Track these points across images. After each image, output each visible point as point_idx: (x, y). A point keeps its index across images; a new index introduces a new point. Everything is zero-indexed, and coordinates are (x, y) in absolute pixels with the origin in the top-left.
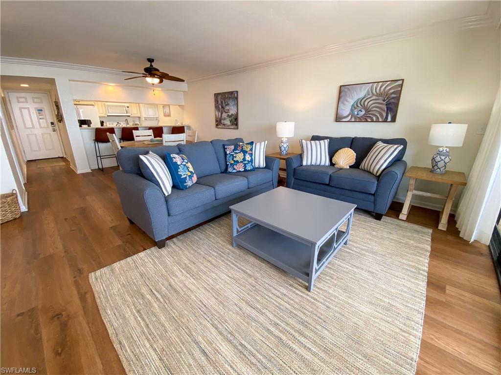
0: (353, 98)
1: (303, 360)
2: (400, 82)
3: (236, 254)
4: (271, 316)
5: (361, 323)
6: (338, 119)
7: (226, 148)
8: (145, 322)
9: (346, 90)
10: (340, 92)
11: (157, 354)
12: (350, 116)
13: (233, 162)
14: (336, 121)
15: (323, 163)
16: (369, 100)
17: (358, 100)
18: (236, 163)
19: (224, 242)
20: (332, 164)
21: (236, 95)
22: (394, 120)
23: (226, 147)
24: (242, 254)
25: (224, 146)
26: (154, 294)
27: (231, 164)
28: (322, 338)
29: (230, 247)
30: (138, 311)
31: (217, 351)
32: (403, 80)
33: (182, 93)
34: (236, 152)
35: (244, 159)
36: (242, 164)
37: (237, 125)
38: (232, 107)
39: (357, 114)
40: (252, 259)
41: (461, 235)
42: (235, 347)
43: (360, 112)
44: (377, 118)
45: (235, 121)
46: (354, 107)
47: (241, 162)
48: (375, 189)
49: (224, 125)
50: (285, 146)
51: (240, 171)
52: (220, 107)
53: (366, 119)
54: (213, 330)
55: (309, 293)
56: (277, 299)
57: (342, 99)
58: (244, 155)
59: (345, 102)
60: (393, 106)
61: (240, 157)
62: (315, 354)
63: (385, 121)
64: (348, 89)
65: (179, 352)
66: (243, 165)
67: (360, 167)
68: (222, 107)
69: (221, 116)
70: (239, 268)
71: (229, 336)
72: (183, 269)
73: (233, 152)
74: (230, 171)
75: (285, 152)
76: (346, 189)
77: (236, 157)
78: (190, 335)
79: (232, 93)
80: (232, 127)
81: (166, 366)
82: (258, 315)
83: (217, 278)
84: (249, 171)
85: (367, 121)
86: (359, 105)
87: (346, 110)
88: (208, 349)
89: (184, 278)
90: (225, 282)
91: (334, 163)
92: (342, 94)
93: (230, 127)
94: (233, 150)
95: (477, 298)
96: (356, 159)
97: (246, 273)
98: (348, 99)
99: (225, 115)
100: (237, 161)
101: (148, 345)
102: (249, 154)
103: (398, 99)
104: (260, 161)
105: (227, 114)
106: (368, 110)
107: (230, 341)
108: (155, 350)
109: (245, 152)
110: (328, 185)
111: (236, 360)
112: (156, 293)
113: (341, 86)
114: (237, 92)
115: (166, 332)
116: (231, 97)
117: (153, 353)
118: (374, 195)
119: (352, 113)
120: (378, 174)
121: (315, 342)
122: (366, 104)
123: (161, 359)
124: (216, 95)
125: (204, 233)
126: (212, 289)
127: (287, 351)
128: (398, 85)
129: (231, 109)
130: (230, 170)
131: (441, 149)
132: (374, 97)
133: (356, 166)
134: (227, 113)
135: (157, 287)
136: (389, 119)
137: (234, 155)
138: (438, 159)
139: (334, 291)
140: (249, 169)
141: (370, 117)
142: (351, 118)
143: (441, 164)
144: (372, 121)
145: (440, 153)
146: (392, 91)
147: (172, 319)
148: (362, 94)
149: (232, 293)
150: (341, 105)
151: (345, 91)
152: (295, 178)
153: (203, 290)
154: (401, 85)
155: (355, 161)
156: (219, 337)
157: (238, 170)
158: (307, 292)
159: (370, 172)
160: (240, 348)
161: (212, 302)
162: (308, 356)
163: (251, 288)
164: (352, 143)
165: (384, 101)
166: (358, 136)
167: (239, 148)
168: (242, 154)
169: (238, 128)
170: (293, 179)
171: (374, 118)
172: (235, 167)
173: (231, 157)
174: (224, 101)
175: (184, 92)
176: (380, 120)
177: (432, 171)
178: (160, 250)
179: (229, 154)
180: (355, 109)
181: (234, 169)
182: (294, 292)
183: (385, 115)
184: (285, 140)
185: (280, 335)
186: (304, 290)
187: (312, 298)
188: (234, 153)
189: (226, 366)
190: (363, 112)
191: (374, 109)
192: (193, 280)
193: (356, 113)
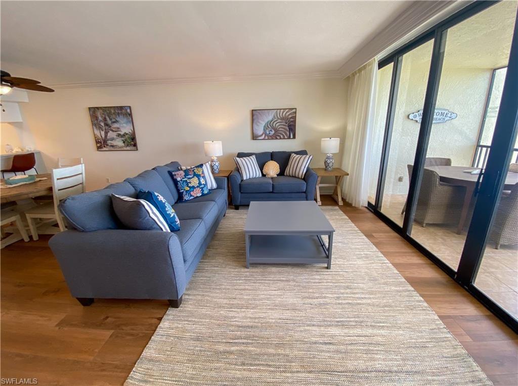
0: (263, 121)
1: (369, 304)
2: (294, 110)
3: (257, 272)
4: (331, 296)
5: (366, 270)
6: (255, 137)
7: (175, 175)
8: (263, 365)
9: (257, 113)
10: (253, 115)
11: (304, 372)
12: (264, 135)
13: (189, 189)
14: (253, 139)
15: (257, 176)
16: (276, 122)
17: (268, 122)
18: (192, 189)
19: (235, 269)
20: (264, 175)
21: (129, 111)
22: (294, 137)
23: (173, 173)
24: (261, 270)
25: (170, 173)
26: (235, 343)
27: (186, 191)
28: (362, 289)
29: (246, 270)
30: (243, 364)
31: (332, 336)
32: (296, 109)
33: (17, 104)
34: (189, 177)
35: (200, 184)
36: (198, 189)
37: (135, 145)
38: (125, 125)
39: (269, 134)
40: (274, 269)
41: (353, 205)
42: (337, 326)
43: (270, 132)
44: (284, 136)
45: (131, 142)
46: (265, 128)
47: (198, 187)
48: (305, 188)
49: (112, 146)
50: (217, 164)
51: (197, 197)
52: (102, 124)
53: (276, 137)
54: (314, 328)
55: (330, 270)
56: (320, 284)
57: (255, 121)
58: (199, 179)
59: (258, 124)
60: (292, 127)
61: (194, 182)
62: (370, 298)
63: (289, 138)
64: (259, 113)
65: (314, 357)
66: (200, 190)
67: (285, 174)
68: (106, 125)
69: (106, 136)
70: (274, 281)
71: (326, 323)
72: (232, 308)
73: (186, 177)
74: (187, 199)
75: (217, 170)
76: (287, 193)
77: (190, 183)
78: (306, 343)
79: (121, 108)
80: (128, 148)
81: (319, 372)
82: (324, 300)
83: (269, 296)
84: (206, 194)
85: (277, 139)
86: (269, 126)
87: (260, 130)
88: (326, 340)
89: (243, 314)
90: (277, 295)
91: (264, 174)
92: (255, 117)
93: (125, 149)
94: (185, 176)
95: (387, 234)
96: (280, 169)
97: (283, 281)
98: (261, 122)
99: (111, 134)
100: (193, 186)
101: (289, 375)
102: (202, 177)
103: (295, 122)
104: (211, 183)
105: (116, 133)
106: (276, 130)
107: (330, 326)
108: (298, 372)
109: (198, 176)
110: (272, 192)
111: (346, 331)
112: (234, 341)
113: (253, 110)
114: (130, 107)
115: (287, 356)
116: (122, 113)
117: (300, 375)
118: (305, 192)
119: (265, 133)
120: (303, 178)
121: (363, 293)
122: (274, 126)
123: (310, 372)
124: (92, 110)
125: (204, 271)
126: (276, 306)
127: (359, 307)
128: (294, 112)
129: (123, 127)
130: (186, 197)
131: (329, 155)
132: (279, 121)
133: (282, 173)
134: (116, 131)
135: (231, 336)
136: (292, 137)
137: (188, 181)
138: (329, 161)
139: (339, 261)
140: (206, 192)
141: (278, 135)
142: (265, 136)
143: (330, 165)
144: (281, 138)
145: (328, 158)
146: (290, 116)
147: (278, 346)
148: (270, 118)
149: (291, 299)
150: (255, 126)
151: (257, 115)
152: (241, 193)
153: (270, 311)
154: (295, 113)
155: (279, 170)
156: (322, 328)
157: (195, 196)
158: (329, 270)
159: (295, 177)
160: (339, 324)
161: (288, 314)
162: (369, 301)
163: (299, 288)
164: (273, 156)
165: (286, 123)
166: (274, 151)
167: (191, 173)
168: (196, 179)
169: (137, 150)
170: (240, 193)
171: (282, 136)
172: (192, 193)
173: (185, 184)
174: (109, 117)
175: (18, 102)
176: (286, 137)
177: (326, 170)
178: (179, 308)
179: (181, 180)
180: (267, 129)
181: (191, 196)
182: (323, 274)
183: (288, 133)
184: (215, 158)
185: (347, 301)
186: (327, 270)
187: (335, 272)
188: (186, 179)
189: (346, 338)
190: (273, 132)
191: (281, 129)
192: (252, 310)
193: (268, 132)
